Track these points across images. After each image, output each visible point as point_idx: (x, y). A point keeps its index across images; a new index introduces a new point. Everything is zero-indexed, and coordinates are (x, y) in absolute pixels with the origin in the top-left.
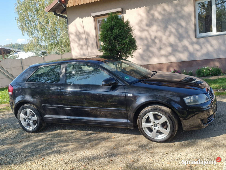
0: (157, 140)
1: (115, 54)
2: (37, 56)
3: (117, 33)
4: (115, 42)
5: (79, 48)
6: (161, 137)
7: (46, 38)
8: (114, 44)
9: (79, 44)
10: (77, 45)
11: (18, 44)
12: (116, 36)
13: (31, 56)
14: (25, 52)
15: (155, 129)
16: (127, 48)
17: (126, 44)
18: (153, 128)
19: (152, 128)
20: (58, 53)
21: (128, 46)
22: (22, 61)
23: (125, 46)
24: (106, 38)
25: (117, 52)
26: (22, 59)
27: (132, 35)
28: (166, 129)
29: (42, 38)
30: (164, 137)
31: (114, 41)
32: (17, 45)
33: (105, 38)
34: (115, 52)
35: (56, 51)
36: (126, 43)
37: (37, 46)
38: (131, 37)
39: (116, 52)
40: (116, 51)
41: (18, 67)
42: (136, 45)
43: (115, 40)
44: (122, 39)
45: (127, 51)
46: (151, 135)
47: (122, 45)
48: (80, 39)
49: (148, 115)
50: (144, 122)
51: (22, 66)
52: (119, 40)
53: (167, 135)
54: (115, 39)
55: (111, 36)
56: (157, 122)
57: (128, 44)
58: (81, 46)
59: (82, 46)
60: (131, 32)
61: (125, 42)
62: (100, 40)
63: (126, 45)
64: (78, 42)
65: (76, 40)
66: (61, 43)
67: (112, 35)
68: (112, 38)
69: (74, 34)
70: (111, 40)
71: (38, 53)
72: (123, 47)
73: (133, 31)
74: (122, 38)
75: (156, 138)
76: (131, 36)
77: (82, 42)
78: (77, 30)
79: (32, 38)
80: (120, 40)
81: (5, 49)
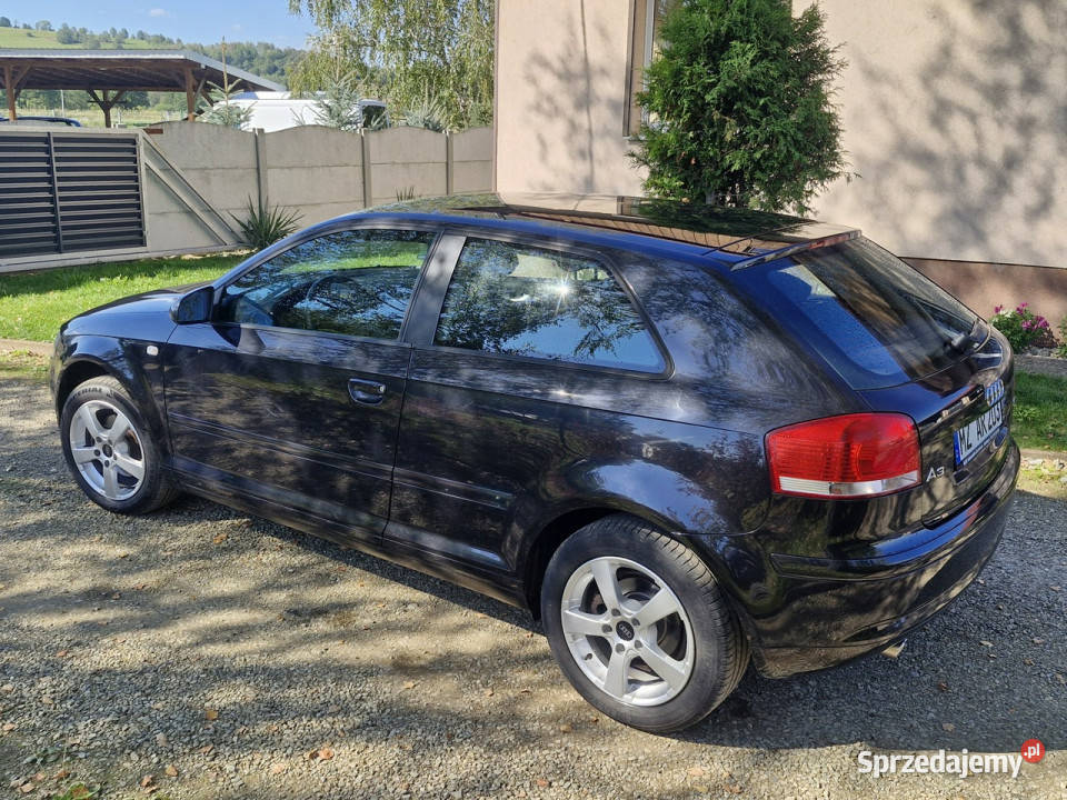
1: (709, 185)
2: (333, 123)
3: (744, 77)
4: (722, 123)
7: (393, 39)
8: (715, 133)
11: (273, 47)
12: (732, 90)
13: (307, 123)
14: (289, 94)
16: (782, 165)
17: (782, 142)
20: (438, 123)
21: (789, 156)
22: (259, 141)
23: (776, 155)
24: (680, 95)
25: (725, 178)
26: (261, 131)
27: (825, 97)
29: (376, 37)
31: (717, 115)
32: (269, 52)
33: (675, 93)
34: (713, 177)
35: (427, 112)
36: (785, 136)
37: (341, 78)
38: (818, 107)
39: (721, 175)
40: (719, 172)
41: (236, 168)
42: (837, 154)
43: (724, 113)
44: (762, 110)
45: (781, 178)
47: (760, 146)
51: (258, 169)
52: (748, 114)
54: (728, 104)
55: (708, 88)
57: (796, 142)
60: (820, 77)
61: (777, 129)
62: (645, 100)
63: (782, 146)
66: (462, 72)
67: (713, 85)
68: (708, 98)
70: (703, 111)
71: (343, 113)
72: (763, 154)
73: (835, 75)
74: (765, 105)
76: (821, 99)
80: (754, 114)
81: (203, 67)
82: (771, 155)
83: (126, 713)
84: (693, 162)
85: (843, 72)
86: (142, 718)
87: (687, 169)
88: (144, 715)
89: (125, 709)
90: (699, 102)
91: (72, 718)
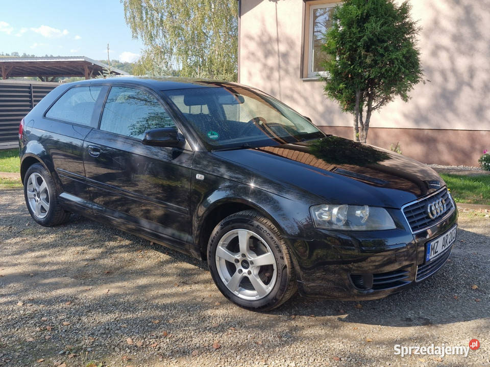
0: (236, 299)
3: (377, 33)
4: (366, 56)
5: (264, 74)
6: (247, 295)
7: (179, 50)
9: (265, 65)
10: (258, 66)
11: (118, 62)
12: (370, 39)
15: (241, 271)
17: (396, 63)
18: (239, 266)
19: (237, 266)
21: (399, 69)
27: (412, 44)
28: (267, 282)
29: (172, 49)
30: (254, 298)
31: (363, 52)
32: (117, 64)
43: (367, 51)
44: (386, 49)
46: (227, 280)
48: (268, 54)
49: (237, 233)
50: (223, 244)
53: (262, 297)
54: (368, 46)
55: (359, 39)
56: (251, 257)
57: (402, 63)
58: (268, 71)
59: (272, 69)
60: (409, 36)
61: (394, 57)
64: (263, 59)
65: (260, 54)
67: (361, 37)
68: (359, 44)
69: (257, 39)
70: (357, 50)
72: (386, 70)
75: (236, 293)
77: (271, 62)
78: (264, 32)
79: (150, 47)
80: (381, 50)
81: (93, 64)
82: (390, 70)
83: (108, 329)
84: (350, 76)
85: (420, 33)
86: (117, 331)
87: (347, 80)
88: (118, 330)
89: (107, 327)
90: (354, 46)
91: (80, 332)
